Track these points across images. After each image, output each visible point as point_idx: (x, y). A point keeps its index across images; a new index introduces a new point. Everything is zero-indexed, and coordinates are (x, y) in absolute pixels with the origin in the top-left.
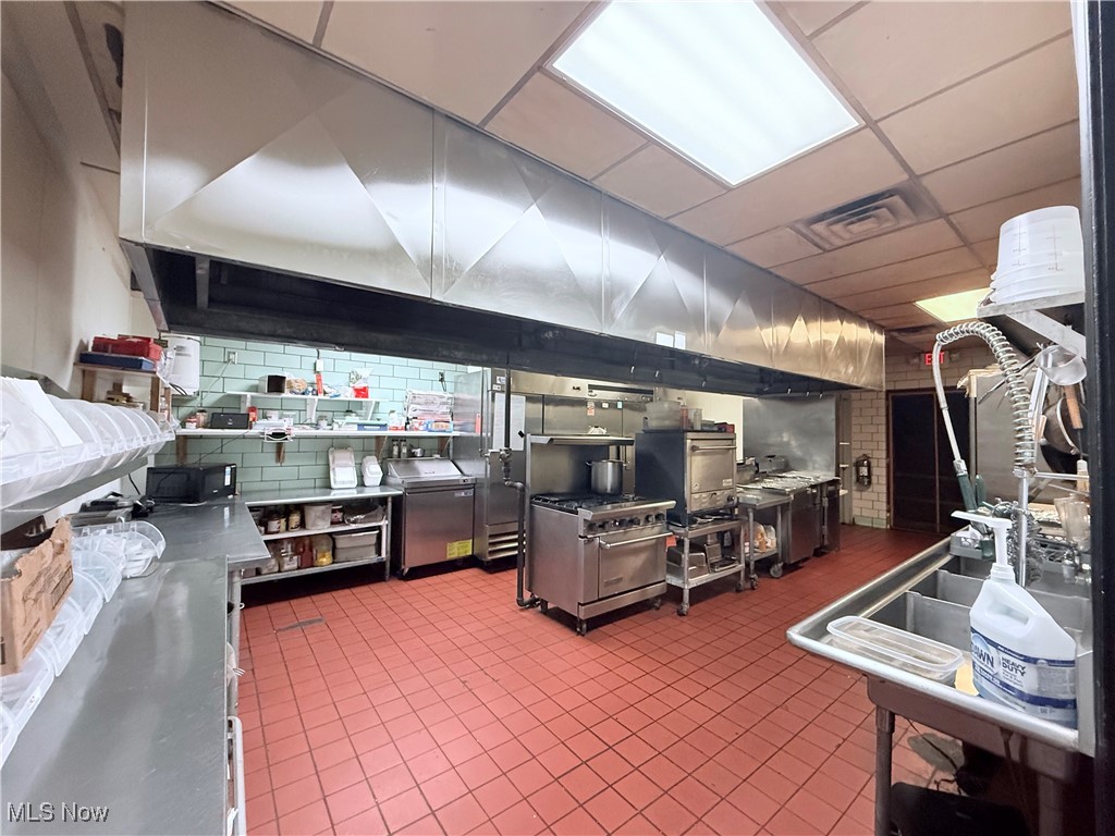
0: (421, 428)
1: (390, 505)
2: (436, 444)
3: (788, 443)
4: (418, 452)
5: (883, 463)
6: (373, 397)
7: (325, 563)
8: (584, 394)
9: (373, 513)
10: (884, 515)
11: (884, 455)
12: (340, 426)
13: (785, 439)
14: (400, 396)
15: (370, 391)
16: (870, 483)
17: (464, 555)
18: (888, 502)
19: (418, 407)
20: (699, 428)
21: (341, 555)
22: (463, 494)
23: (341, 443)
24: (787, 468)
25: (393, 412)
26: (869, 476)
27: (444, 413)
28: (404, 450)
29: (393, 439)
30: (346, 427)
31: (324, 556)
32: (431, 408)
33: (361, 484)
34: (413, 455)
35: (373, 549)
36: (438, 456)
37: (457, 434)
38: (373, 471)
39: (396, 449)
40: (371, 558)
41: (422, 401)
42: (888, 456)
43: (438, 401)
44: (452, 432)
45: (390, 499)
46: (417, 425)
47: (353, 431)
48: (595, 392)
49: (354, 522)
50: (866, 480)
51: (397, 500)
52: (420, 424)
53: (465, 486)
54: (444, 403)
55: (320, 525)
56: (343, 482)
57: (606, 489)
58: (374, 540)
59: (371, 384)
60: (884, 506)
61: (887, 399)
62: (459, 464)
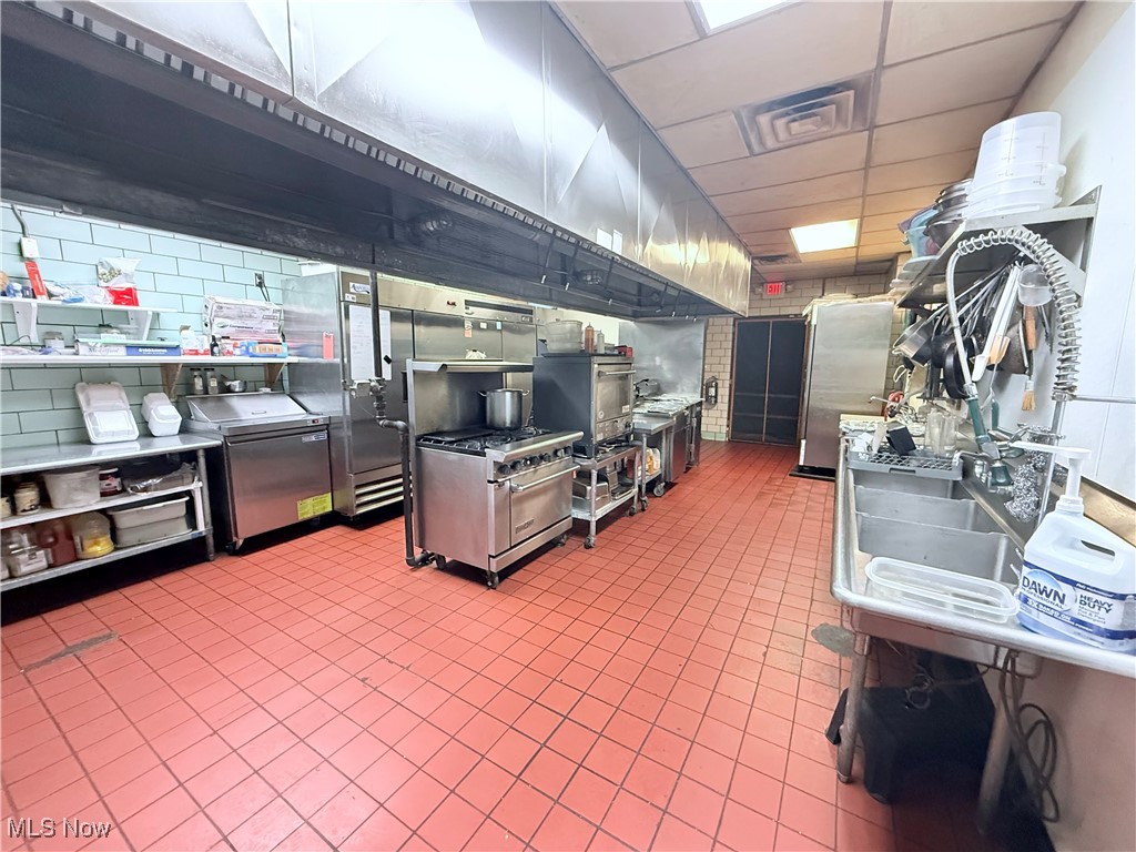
0: (237, 351)
1: (202, 461)
2: (261, 373)
3: (660, 367)
4: (236, 385)
5: (727, 384)
6: (147, 303)
7: (99, 551)
8: (460, 311)
9: (174, 474)
10: (725, 429)
11: (728, 375)
12: (92, 349)
13: (658, 363)
14: (195, 304)
15: (139, 295)
16: (716, 402)
17: (321, 512)
18: (728, 419)
19: (228, 322)
20: (603, 352)
21: (125, 538)
22: (313, 439)
23: (100, 375)
24: (658, 391)
25: (187, 328)
26: (716, 397)
27: (270, 332)
28: (213, 383)
29: (192, 368)
30: (105, 349)
31: (97, 543)
32: (249, 323)
33: (146, 433)
34: (229, 390)
35: (183, 523)
36: (268, 390)
37: (295, 360)
38: (165, 415)
39: (199, 384)
40: (183, 534)
41: (234, 312)
42: (731, 377)
43: (259, 314)
44: (285, 356)
45: (201, 453)
46: (230, 348)
47: (120, 356)
48: (472, 309)
49: (145, 490)
50: (713, 399)
51: (213, 454)
52: (235, 346)
53: (315, 428)
54: (268, 318)
55: (79, 500)
56: (113, 433)
57: (505, 423)
58: (183, 511)
59: (141, 284)
60: (725, 422)
61: (734, 325)
62: (300, 399)
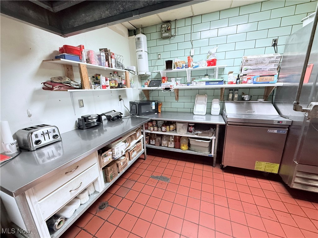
0: (249, 81)
1: (218, 129)
4: (246, 97)
7: (184, 149)
9: (206, 131)
12: (196, 83)
14: (238, 62)
15: (217, 62)
19: (249, 67)
21: (192, 147)
23: (200, 92)
25: (232, 72)
27: (271, 70)
28: (236, 96)
29: (231, 89)
30: (200, 84)
31: (184, 146)
32: (260, 66)
33: (209, 113)
34: (243, 99)
35: (207, 150)
36: (262, 100)
37: (281, 84)
38: (216, 107)
39: (231, 95)
40: (206, 153)
41: (254, 62)
43: (267, 61)
44: (275, 83)
45: (218, 126)
46: (245, 80)
47: (203, 85)
52: (248, 79)
53: (279, 126)
54: (272, 62)
56: (199, 112)
58: (208, 145)
